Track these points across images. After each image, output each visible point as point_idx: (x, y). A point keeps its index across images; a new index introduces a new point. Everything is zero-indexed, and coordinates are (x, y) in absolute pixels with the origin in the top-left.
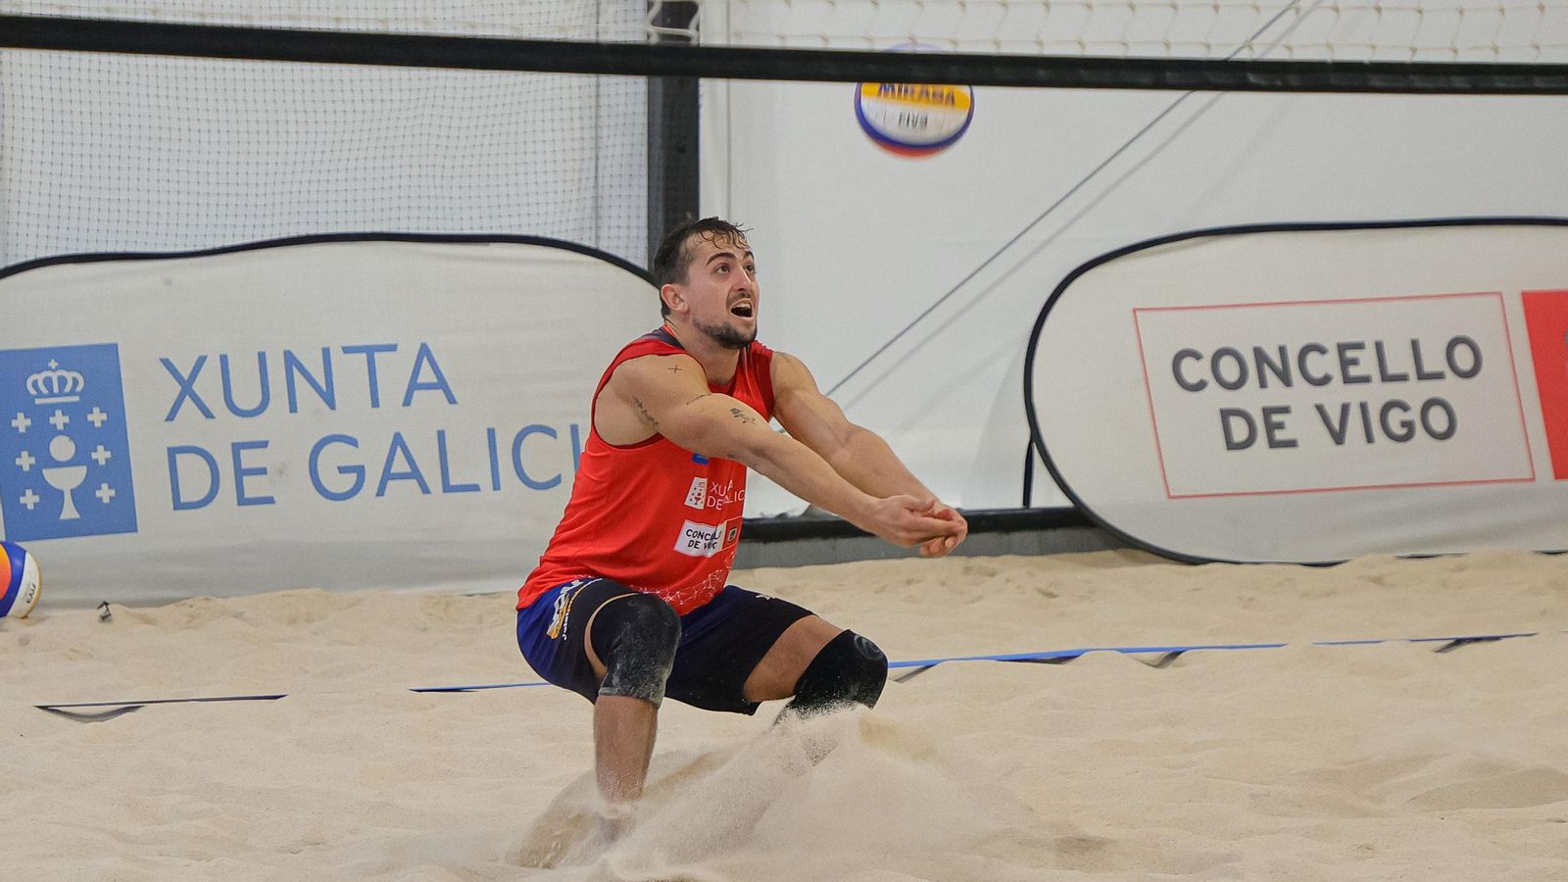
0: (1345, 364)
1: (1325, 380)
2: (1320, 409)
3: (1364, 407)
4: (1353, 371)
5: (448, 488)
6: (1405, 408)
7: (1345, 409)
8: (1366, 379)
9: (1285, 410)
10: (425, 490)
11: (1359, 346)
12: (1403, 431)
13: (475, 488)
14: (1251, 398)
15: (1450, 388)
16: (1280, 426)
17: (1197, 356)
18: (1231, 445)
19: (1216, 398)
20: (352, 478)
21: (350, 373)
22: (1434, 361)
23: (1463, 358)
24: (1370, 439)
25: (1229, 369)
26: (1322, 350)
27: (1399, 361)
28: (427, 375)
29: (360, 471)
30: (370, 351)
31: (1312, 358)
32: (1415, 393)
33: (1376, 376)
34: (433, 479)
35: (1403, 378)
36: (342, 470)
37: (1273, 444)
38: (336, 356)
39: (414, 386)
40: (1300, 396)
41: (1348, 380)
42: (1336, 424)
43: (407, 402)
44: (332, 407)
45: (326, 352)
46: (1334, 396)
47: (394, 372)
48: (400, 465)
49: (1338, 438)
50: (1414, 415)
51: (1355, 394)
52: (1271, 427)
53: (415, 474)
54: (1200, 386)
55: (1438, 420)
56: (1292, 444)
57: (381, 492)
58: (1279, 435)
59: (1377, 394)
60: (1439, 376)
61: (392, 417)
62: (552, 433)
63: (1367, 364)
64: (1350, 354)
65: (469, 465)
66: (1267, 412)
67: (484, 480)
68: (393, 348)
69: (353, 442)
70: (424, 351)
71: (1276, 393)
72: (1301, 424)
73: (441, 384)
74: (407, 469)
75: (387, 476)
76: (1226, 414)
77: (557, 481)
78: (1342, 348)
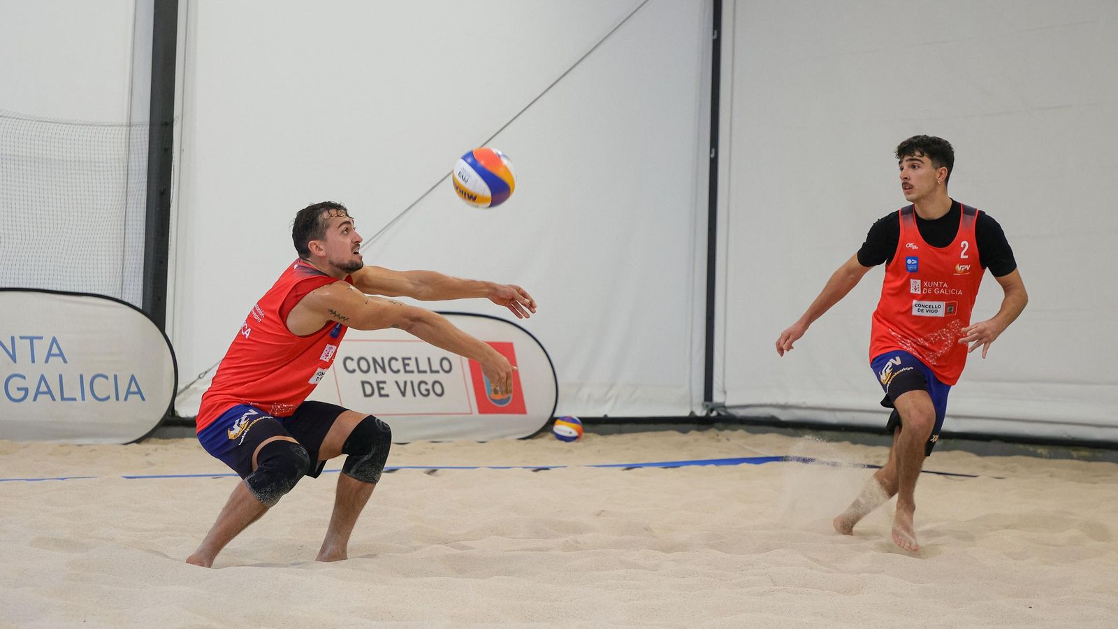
0: (405, 365)
1: (398, 371)
2: (397, 382)
3: (412, 383)
4: (408, 368)
5: (63, 398)
6: (426, 383)
7: (405, 383)
8: (412, 372)
9: (384, 382)
10: (54, 399)
11: (410, 359)
12: (425, 393)
13: (75, 399)
14: (372, 377)
15: (441, 377)
16: (383, 388)
17: (352, 359)
18: (366, 395)
19: (359, 376)
20: (23, 392)
21: (23, 348)
22: (436, 366)
23: (446, 365)
24: (415, 395)
25: (364, 365)
26: (397, 360)
27: (424, 366)
28: (55, 350)
29: (26, 390)
30: (31, 339)
31: (393, 362)
32: (430, 378)
33: (416, 370)
34: (57, 395)
35: (425, 372)
36: (19, 389)
37: (381, 395)
38: (17, 340)
39: (50, 354)
40: (389, 377)
41: (406, 372)
42: (402, 389)
43: (47, 361)
44: (15, 362)
45: (13, 338)
46: (402, 377)
47: (41, 348)
48: (43, 388)
49: (404, 394)
50: (429, 387)
51: (409, 377)
52: (380, 389)
53: (49, 392)
54: (354, 371)
55: (438, 389)
56: (387, 396)
57: (35, 399)
58: (383, 392)
59: (416, 378)
60: (438, 372)
61: (40, 367)
62: (107, 378)
63: (412, 366)
64: (406, 362)
65: (72, 390)
66: (378, 383)
67: (79, 396)
68: (41, 338)
69: (24, 378)
70: (54, 340)
71: (381, 376)
72: (390, 388)
73: (61, 354)
74: (46, 390)
75: (38, 392)
76: (363, 383)
77: (108, 398)
78: (404, 359)
